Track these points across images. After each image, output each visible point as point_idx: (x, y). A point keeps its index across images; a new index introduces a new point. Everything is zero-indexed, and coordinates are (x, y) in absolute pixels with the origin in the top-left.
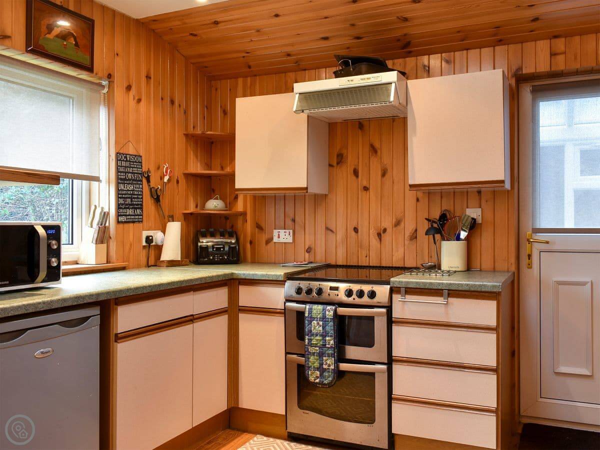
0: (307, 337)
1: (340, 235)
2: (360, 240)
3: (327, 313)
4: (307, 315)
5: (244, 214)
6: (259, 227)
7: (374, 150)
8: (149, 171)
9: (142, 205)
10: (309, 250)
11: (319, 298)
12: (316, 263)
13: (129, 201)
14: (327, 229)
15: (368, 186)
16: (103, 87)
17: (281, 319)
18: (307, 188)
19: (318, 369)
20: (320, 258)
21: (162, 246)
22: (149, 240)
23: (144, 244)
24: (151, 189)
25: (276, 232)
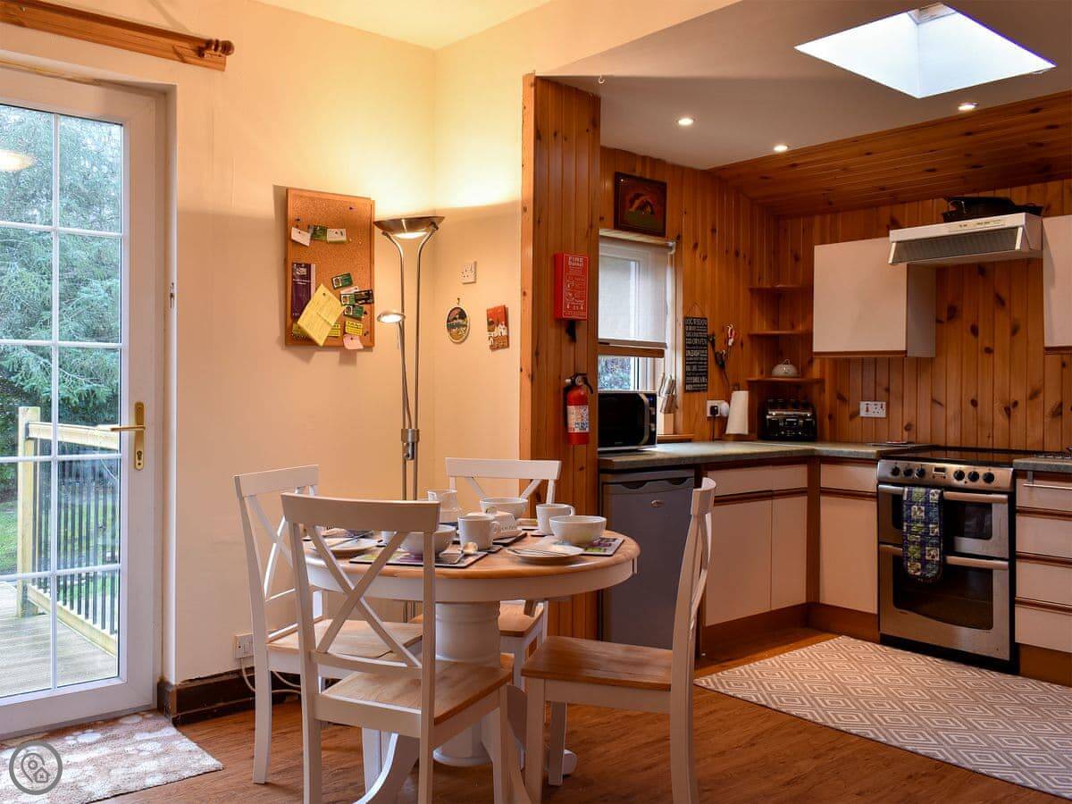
0: (905, 524)
1: (952, 409)
2: (979, 415)
3: (931, 496)
4: (905, 498)
5: (821, 382)
6: (841, 398)
7: (1000, 301)
8: (713, 335)
9: (707, 372)
10: (908, 428)
11: (923, 480)
12: (916, 443)
13: (695, 368)
14: (934, 401)
15: (992, 348)
16: (671, 248)
17: (873, 504)
18: (906, 352)
19: (919, 560)
20: (924, 436)
21: (727, 418)
22: (714, 410)
23: (709, 415)
24: (715, 354)
25: (863, 405)
